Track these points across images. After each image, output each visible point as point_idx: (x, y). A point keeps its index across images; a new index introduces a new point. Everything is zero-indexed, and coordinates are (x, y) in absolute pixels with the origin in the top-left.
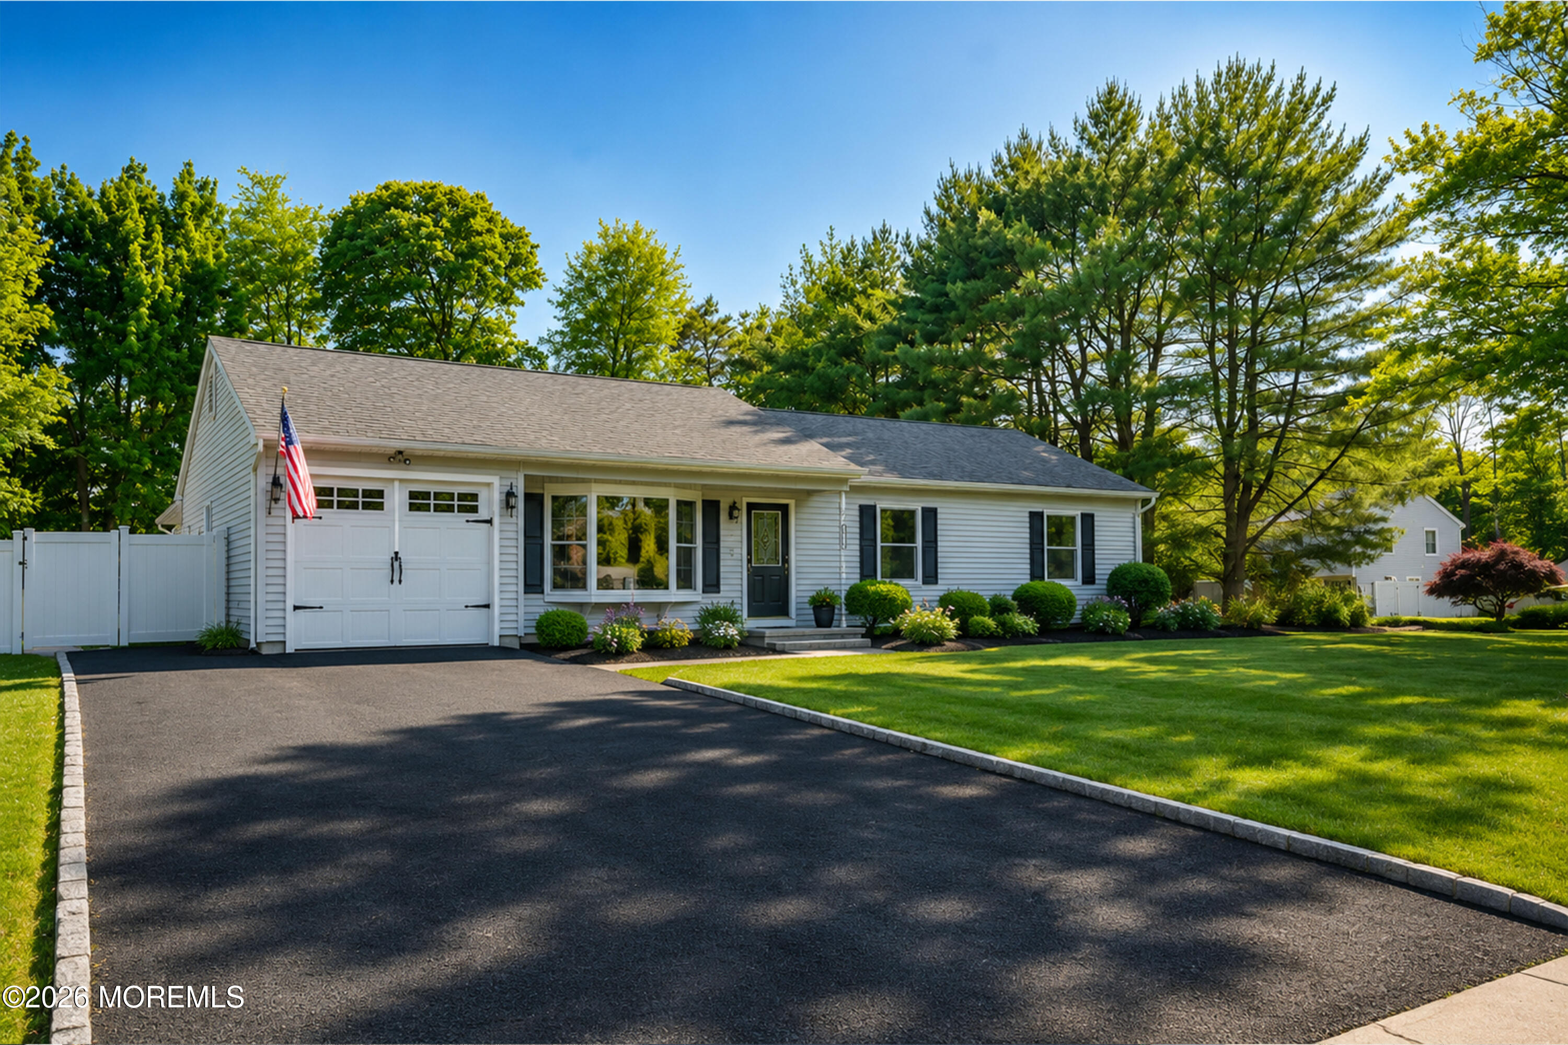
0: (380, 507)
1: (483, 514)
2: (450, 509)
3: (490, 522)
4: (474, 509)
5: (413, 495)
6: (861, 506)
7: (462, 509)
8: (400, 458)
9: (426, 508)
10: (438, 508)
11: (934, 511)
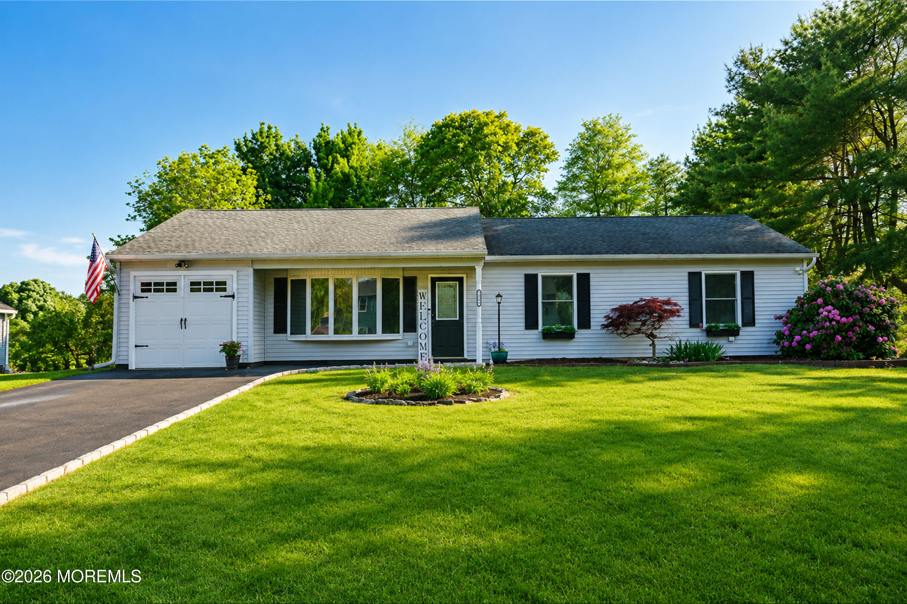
0: (175, 290)
1: (229, 292)
2: (211, 290)
3: (233, 296)
4: (225, 290)
5: (192, 284)
6: (525, 275)
7: (217, 290)
8: (182, 264)
9: (199, 290)
10: (205, 290)
11: (588, 275)
